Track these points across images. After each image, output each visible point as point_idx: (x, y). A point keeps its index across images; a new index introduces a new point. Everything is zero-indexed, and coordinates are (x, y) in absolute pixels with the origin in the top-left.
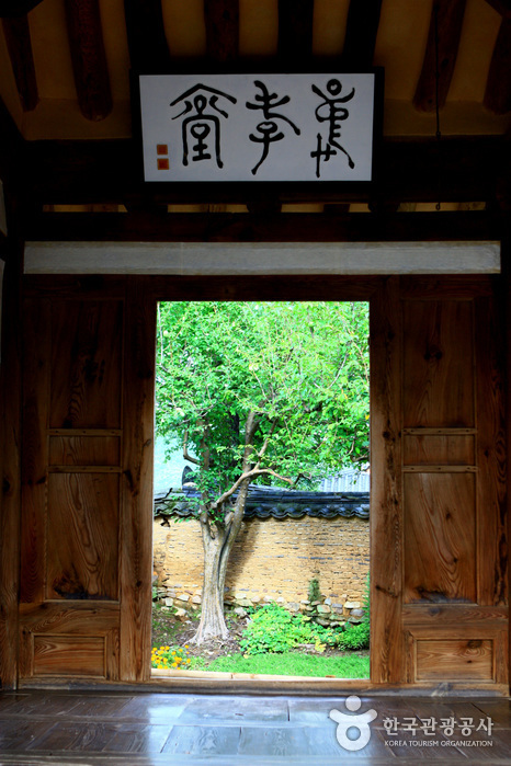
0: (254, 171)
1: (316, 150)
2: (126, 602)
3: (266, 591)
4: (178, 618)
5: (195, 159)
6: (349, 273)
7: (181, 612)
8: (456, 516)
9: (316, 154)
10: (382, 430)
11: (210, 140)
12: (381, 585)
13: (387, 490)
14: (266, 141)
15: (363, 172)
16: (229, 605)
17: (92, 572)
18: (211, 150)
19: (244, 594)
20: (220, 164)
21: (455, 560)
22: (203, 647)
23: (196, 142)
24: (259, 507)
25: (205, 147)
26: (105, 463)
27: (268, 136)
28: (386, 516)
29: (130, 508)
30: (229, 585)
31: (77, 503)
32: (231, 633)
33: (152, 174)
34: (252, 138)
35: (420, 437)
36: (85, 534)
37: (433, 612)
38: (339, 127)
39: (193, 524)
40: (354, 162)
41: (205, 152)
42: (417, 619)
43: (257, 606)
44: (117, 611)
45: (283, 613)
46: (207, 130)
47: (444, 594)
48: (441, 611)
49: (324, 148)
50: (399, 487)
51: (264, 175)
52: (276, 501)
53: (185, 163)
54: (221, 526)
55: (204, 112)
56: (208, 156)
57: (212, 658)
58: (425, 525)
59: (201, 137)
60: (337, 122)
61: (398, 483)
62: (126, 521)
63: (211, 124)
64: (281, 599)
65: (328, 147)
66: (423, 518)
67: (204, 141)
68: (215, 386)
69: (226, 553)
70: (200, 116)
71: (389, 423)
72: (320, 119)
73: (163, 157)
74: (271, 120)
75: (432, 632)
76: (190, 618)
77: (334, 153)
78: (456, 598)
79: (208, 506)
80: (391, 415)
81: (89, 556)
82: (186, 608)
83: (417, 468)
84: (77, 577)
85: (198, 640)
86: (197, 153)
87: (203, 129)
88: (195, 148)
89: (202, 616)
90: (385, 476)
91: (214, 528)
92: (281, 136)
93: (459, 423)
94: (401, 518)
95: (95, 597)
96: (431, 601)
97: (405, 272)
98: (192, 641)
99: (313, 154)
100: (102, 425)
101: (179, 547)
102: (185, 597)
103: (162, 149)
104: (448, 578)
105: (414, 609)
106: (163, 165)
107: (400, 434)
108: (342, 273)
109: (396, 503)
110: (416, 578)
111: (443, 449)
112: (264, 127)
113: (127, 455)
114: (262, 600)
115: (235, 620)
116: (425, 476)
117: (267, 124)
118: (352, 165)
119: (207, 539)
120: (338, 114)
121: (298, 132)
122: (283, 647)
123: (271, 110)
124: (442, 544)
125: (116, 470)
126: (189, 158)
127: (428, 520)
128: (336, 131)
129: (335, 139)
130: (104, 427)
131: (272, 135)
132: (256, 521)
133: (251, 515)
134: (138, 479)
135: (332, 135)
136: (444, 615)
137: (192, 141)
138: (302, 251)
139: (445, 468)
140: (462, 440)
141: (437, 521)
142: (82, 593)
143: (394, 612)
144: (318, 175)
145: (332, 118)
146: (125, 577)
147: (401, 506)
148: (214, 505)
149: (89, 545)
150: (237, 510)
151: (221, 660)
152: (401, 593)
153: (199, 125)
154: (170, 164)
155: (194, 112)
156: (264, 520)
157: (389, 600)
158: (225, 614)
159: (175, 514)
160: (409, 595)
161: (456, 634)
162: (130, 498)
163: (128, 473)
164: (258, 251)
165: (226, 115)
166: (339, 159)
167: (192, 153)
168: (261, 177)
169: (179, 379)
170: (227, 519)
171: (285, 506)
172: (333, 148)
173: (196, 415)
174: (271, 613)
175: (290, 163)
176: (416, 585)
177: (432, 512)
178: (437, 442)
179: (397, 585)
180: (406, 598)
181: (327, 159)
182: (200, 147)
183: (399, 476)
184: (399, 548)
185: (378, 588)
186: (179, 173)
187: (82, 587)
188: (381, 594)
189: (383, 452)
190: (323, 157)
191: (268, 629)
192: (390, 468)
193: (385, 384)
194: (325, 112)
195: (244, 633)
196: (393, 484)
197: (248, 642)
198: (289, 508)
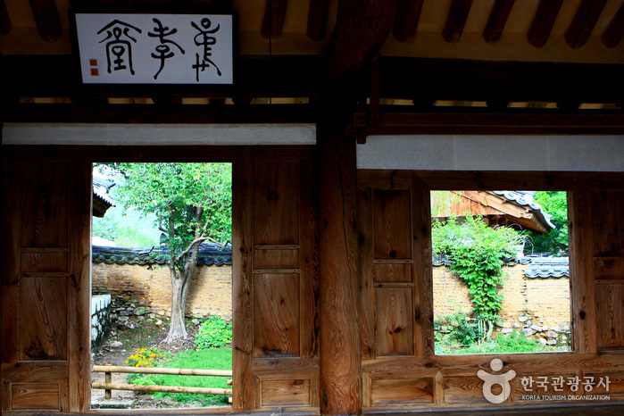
0: (155, 77)
1: (195, 63)
2: (72, 362)
3: (211, 309)
4: (157, 326)
5: (116, 69)
6: (219, 144)
7: (159, 322)
8: (287, 301)
9: (196, 66)
10: (239, 246)
11: (125, 57)
12: (239, 347)
13: (242, 285)
14: (163, 58)
15: (227, 78)
16: (188, 317)
17: (50, 342)
18: (126, 63)
19: (197, 311)
20: (133, 73)
21: (287, 329)
22: (171, 344)
23: (116, 58)
24: (206, 258)
25: (122, 61)
26: (58, 270)
27: (163, 55)
28: (242, 303)
29: (74, 300)
30: (188, 305)
31: (40, 297)
32: (189, 335)
33: (87, 78)
34: (153, 55)
35: (264, 251)
36: (45, 316)
37: (272, 363)
38: (210, 49)
39: (166, 268)
40: (221, 71)
41: (122, 64)
42: (262, 368)
43: (206, 318)
44: (66, 367)
45: (221, 322)
46: (123, 50)
47: (279, 351)
48: (277, 362)
49: (201, 63)
50: (250, 283)
51: (161, 80)
52: (216, 254)
53: (109, 71)
54: (182, 271)
55: (120, 38)
56: (124, 67)
57: (177, 351)
58: (267, 307)
59: (119, 55)
60: (209, 46)
61: (250, 281)
62: (72, 308)
63: (126, 46)
64: (220, 314)
65: (204, 62)
66: (266, 303)
67: (121, 57)
68: (176, 186)
69: (186, 287)
70: (118, 41)
71: (244, 241)
72: (198, 44)
73: (94, 67)
74: (165, 44)
75: (270, 376)
76: (165, 326)
77: (208, 66)
78: (287, 353)
79: (174, 258)
80: (246, 237)
81: (48, 331)
82: (163, 320)
83: (262, 271)
84: (40, 345)
85: (169, 340)
86: (117, 65)
87: (120, 49)
88: (116, 62)
89: (172, 325)
90: (241, 276)
91: (178, 272)
92: (172, 55)
93: (289, 242)
94: (252, 303)
95: (53, 358)
96: (272, 356)
97: (255, 144)
98: (165, 341)
99: (194, 67)
100: (55, 245)
101: (158, 283)
102: (162, 313)
103: (93, 62)
104: (282, 341)
105: (260, 362)
106: (95, 72)
107: (251, 249)
108: (214, 144)
109: (248, 293)
110: (261, 341)
111: (279, 258)
112: (160, 48)
113: (72, 264)
114: (208, 314)
115: (192, 327)
116: (267, 276)
117: (163, 46)
118: (219, 74)
119: (174, 278)
120: (209, 41)
121: (183, 52)
122: (220, 343)
123: (165, 38)
124: (278, 320)
125: (65, 274)
126: (112, 68)
127: (269, 304)
128: (208, 52)
129: (208, 57)
130: (58, 247)
131: (166, 54)
132: (205, 267)
133: (201, 263)
134: (80, 280)
135: (206, 54)
136: (279, 365)
137: (113, 58)
138: (187, 129)
139: (279, 271)
140: (291, 253)
141: (275, 304)
142: (44, 356)
143: (247, 364)
144: (198, 80)
145: (205, 43)
146: (72, 345)
147: (252, 295)
148: (178, 258)
149: (48, 324)
150: (192, 260)
151: (181, 354)
152: (252, 352)
153: (117, 47)
154: (99, 72)
155: (113, 38)
156: (210, 265)
157: (244, 356)
158: (186, 323)
159: (155, 263)
160: (257, 352)
161: (287, 377)
162: (75, 293)
163: (73, 276)
164: (158, 129)
165: (135, 41)
166: (211, 70)
167: (114, 65)
168: (160, 80)
169: (155, 181)
170: (186, 266)
171: (222, 257)
172: (207, 63)
173: (164, 205)
174: (214, 322)
175: (179, 72)
176: (261, 346)
177: (272, 299)
178: (275, 254)
179: (248, 347)
180: (255, 354)
181: (203, 70)
182: (119, 61)
183: (250, 276)
184: (250, 322)
185: (237, 348)
186: (105, 77)
187: (43, 352)
188: (239, 352)
189: (240, 260)
190: (200, 68)
191: (211, 333)
192: (245, 271)
193: (241, 217)
194: (201, 39)
195: (196, 335)
196: (247, 281)
197: (199, 341)
198: (225, 258)
